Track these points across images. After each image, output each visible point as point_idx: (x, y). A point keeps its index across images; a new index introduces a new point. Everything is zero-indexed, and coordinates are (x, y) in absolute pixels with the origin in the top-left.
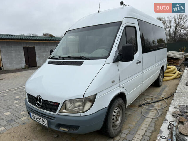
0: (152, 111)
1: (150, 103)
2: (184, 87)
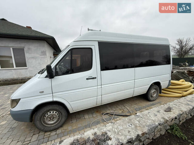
1: (113, 115)
2: (158, 112)
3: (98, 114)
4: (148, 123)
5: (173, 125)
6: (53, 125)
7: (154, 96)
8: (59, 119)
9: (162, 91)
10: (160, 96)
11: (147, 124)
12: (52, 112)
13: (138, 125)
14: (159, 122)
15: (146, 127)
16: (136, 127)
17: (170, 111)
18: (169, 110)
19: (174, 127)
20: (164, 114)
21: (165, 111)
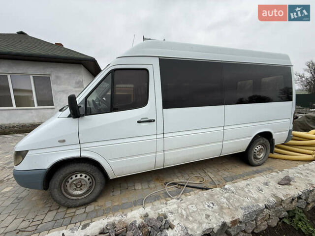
2: (266, 184)
3: (158, 184)
4: (244, 204)
5: (294, 210)
6: (80, 198)
7: (261, 156)
8: (91, 187)
9: (276, 149)
10: (272, 158)
11: (242, 205)
12: (79, 175)
13: (225, 205)
14: (266, 203)
15: (240, 210)
16: (222, 208)
17: (288, 184)
18: (286, 182)
19: (295, 214)
20: (276, 188)
21: (279, 184)
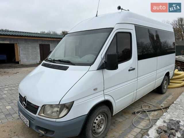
0: (145, 120)
1: (145, 112)
